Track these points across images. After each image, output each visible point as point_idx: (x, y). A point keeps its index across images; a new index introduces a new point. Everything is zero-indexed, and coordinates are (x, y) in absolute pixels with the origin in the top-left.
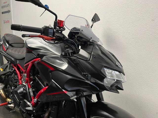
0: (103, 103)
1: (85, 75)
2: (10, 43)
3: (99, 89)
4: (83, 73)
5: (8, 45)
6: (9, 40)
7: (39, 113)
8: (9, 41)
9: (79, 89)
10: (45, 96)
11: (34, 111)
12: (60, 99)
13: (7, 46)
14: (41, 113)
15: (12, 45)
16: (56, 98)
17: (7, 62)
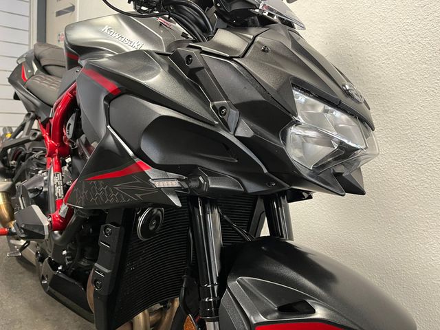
0: (292, 246)
1: (218, 108)
2: (43, 63)
3: (265, 171)
4: (212, 101)
5: (36, 69)
6: (41, 55)
7: (82, 263)
8: (41, 58)
9: (195, 166)
10: (84, 187)
11: (64, 252)
12: (128, 198)
13: (32, 69)
14: (85, 265)
15: (49, 68)
16: (115, 191)
17: (27, 112)
